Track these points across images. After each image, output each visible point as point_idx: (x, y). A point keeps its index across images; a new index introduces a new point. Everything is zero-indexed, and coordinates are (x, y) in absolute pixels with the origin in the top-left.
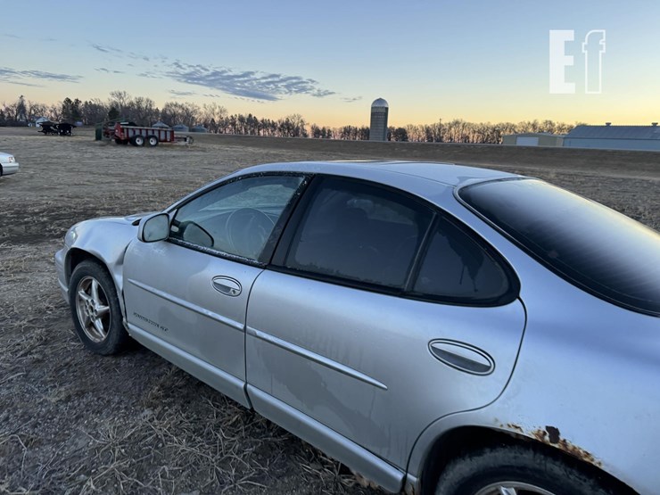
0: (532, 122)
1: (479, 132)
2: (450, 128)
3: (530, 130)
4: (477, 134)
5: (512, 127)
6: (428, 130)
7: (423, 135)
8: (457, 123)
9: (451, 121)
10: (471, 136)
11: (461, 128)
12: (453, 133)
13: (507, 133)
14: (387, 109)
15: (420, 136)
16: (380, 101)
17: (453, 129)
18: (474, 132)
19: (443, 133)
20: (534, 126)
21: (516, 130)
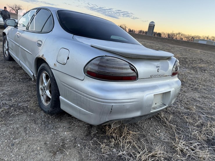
0: (207, 36)
1: (187, 37)
2: (177, 35)
3: (206, 39)
4: (186, 38)
5: (199, 37)
6: (169, 35)
7: (167, 36)
8: (179, 33)
9: (178, 32)
10: (184, 39)
11: (181, 35)
12: (178, 37)
13: (197, 39)
14: (154, 25)
15: (165, 36)
16: (153, 22)
17: (178, 35)
18: (185, 37)
19: (174, 36)
20: (207, 38)
21: (201, 38)
